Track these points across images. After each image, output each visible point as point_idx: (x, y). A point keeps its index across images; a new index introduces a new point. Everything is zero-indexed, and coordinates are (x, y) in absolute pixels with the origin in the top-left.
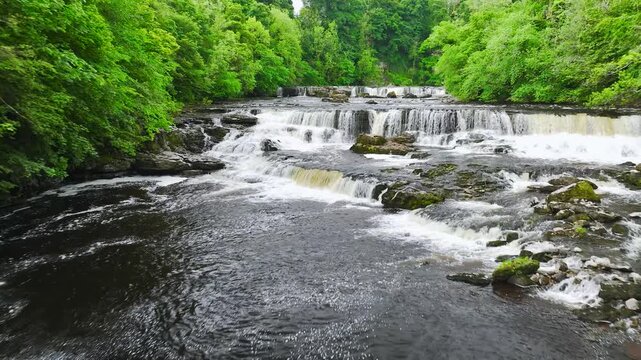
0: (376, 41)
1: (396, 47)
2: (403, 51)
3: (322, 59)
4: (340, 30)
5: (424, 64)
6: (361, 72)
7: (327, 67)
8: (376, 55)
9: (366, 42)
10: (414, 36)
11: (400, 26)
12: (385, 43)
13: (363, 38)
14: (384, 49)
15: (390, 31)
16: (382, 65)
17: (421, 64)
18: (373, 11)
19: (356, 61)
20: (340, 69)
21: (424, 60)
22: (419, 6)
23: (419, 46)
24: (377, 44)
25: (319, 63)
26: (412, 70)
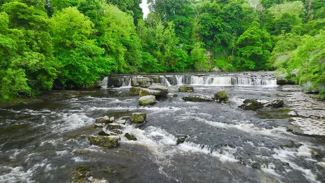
0: (204, 36)
1: (219, 41)
2: (224, 44)
3: (162, 50)
4: (177, 28)
5: (241, 53)
6: (193, 59)
7: (166, 55)
8: (205, 47)
9: (197, 37)
10: (233, 32)
11: (222, 25)
12: (212, 38)
13: (195, 34)
14: (210, 42)
15: (215, 29)
16: (209, 54)
17: (238, 53)
18: (202, 15)
19: (189, 51)
20: (176, 57)
21: (240, 50)
22: (235, 11)
23: (236, 40)
24: (205, 38)
25: (159, 53)
26: (231, 57)
